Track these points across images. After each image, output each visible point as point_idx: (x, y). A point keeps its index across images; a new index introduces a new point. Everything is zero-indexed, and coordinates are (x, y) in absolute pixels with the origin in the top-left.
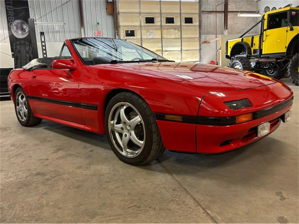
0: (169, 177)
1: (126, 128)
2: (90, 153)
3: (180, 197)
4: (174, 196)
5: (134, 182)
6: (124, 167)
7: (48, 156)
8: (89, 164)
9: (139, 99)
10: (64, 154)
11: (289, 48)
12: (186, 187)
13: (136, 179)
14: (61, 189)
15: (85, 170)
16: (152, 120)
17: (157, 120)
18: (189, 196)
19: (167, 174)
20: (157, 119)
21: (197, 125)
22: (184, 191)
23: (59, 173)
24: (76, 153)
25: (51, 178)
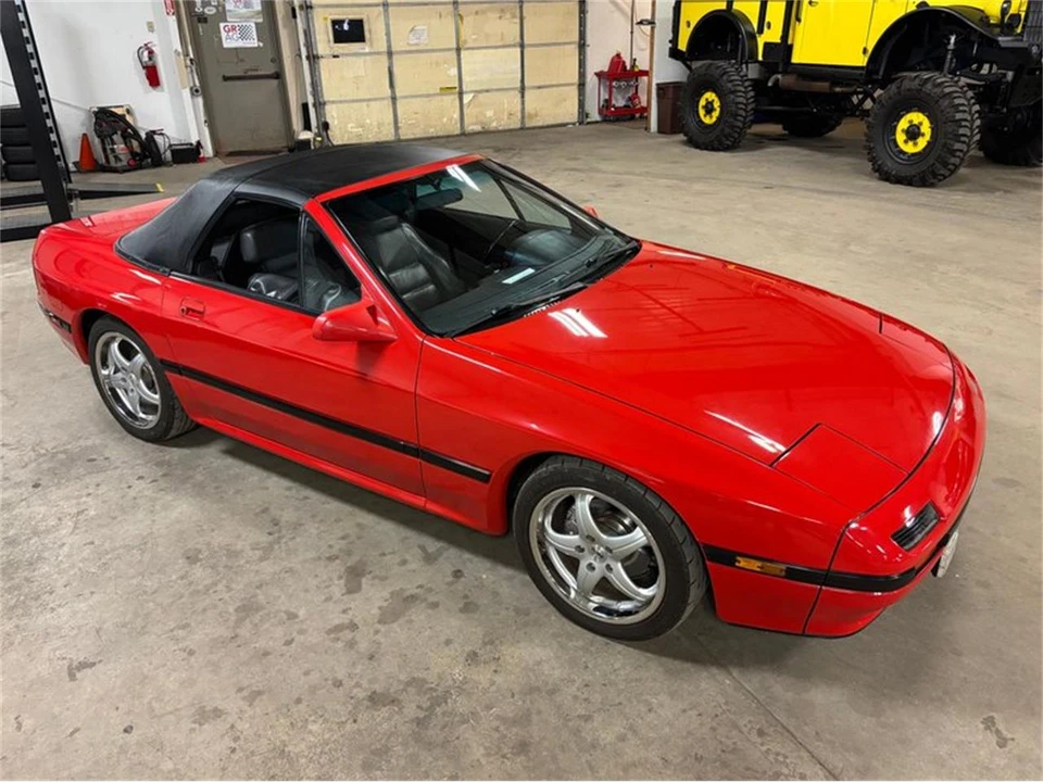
0: (728, 682)
1: (593, 549)
2: (460, 586)
3: (788, 761)
4: (771, 757)
5: (650, 710)
6: (592, 649)
7: (344, 611)
8: (492, 642)
9: (647, 496)
10: (386, 594)
11: (876, 55)
12: (784, 720)
13: (649, 697)
14: (483, 761)
15: (495, 671)
16: (689, 552)
17: (708, 563)
18: (805, 755)
19: (714, 670)
20: (709, 560)
21: (824, 588)
22: (786, 734)
23: (431, 689)
24: (417, 588)
25: (425, 717)
